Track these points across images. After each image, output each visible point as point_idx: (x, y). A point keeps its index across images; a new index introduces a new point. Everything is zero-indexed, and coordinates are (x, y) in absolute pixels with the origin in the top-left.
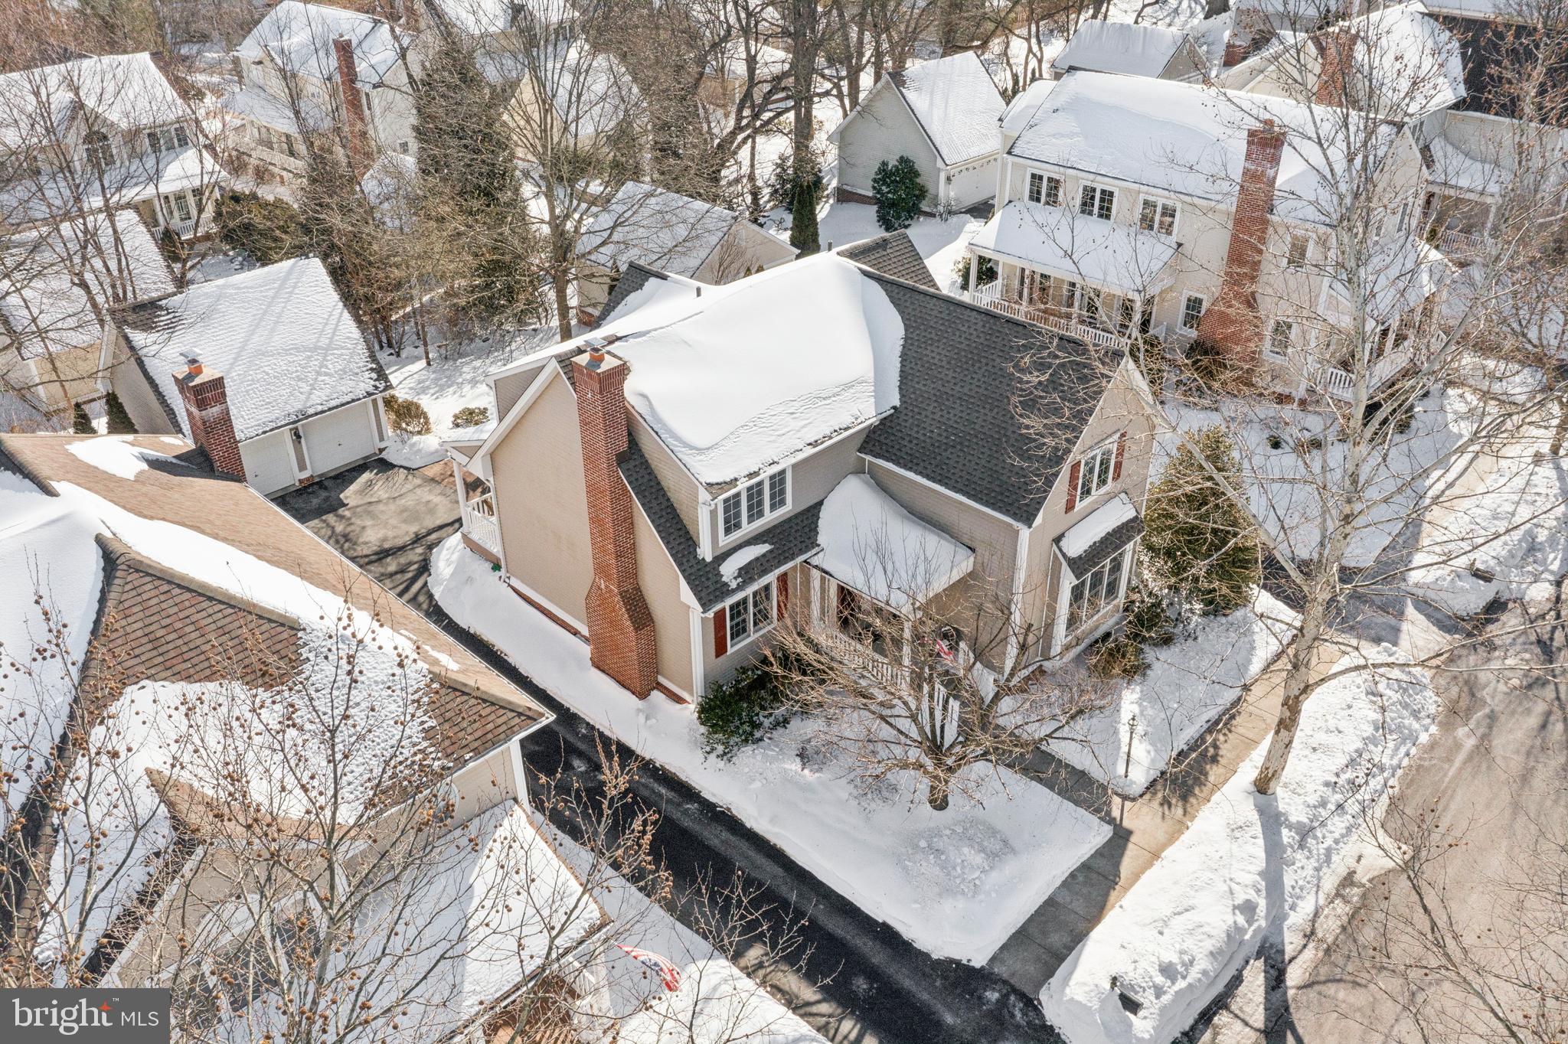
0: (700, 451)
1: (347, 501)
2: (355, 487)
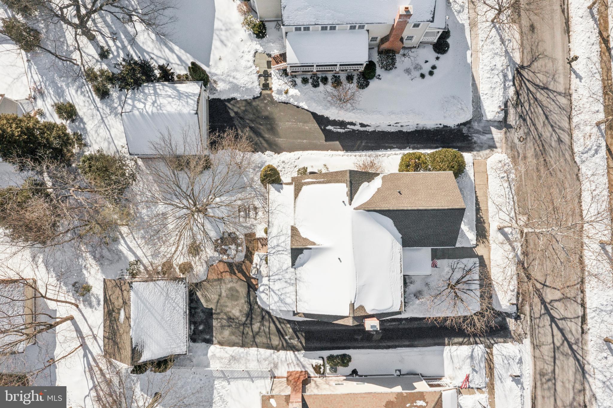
0: (392, 306)
1: (210, 307)
2: (203, 301)
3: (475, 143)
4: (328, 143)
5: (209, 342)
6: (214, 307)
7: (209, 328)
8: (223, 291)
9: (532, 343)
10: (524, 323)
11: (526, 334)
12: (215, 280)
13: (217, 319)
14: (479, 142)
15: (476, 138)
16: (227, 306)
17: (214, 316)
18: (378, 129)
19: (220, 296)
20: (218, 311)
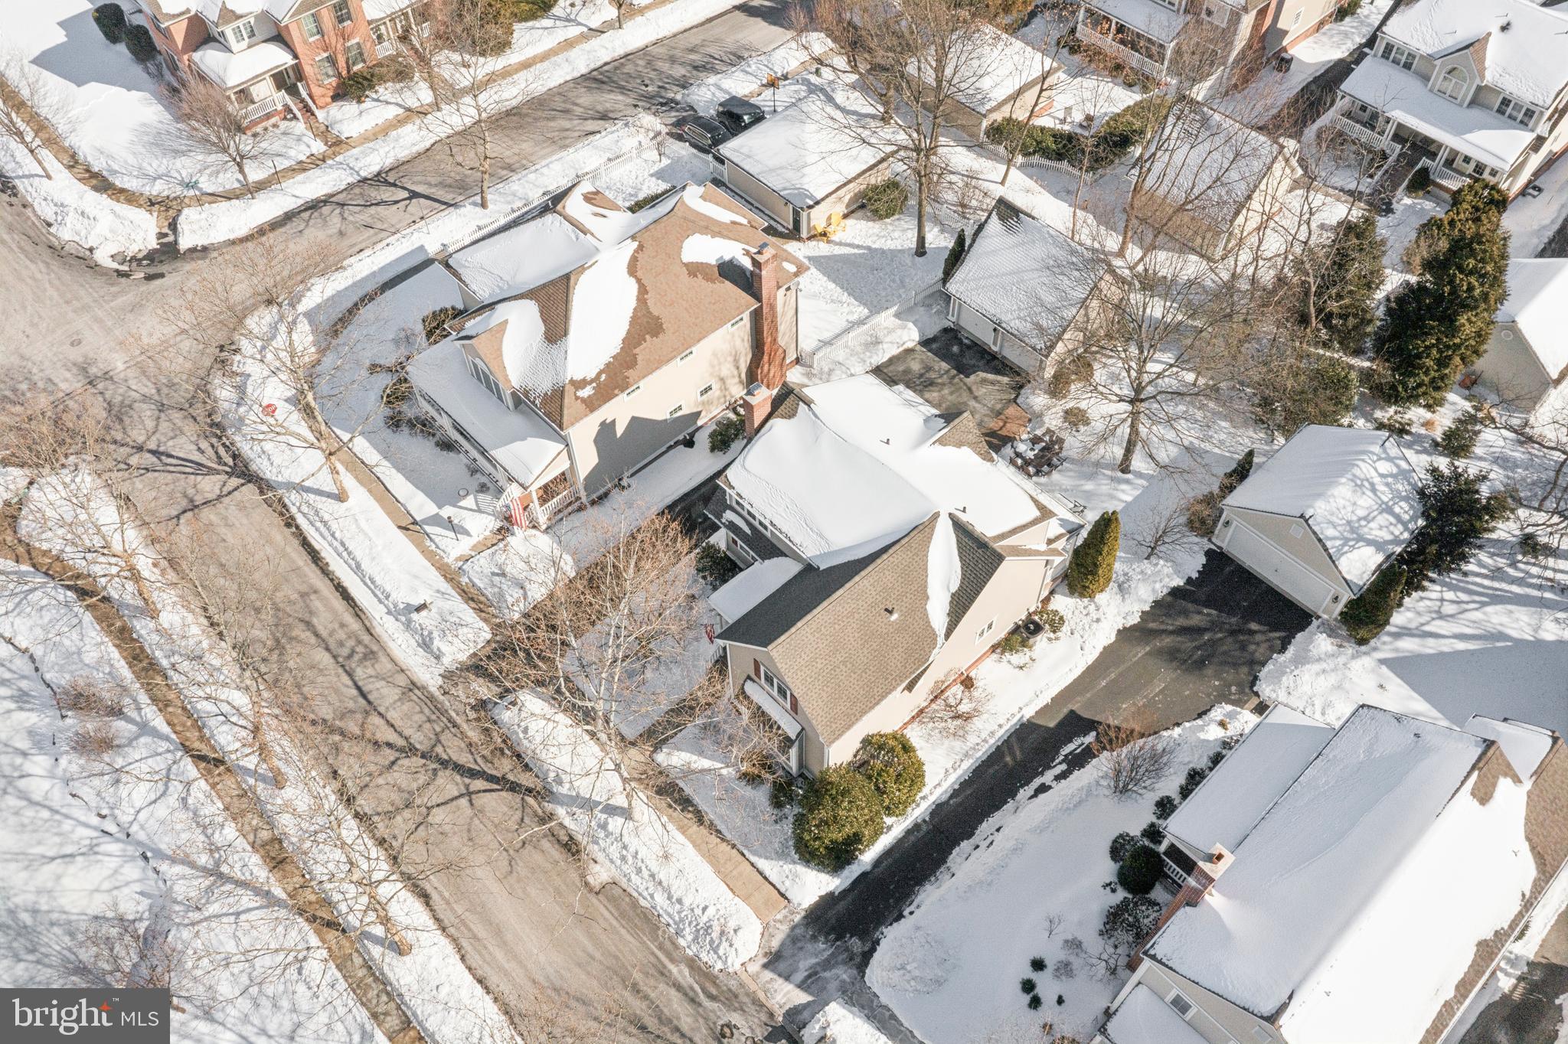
0: (743, 466)
1: (972, 377)
2: (991, 377)
3: (814, 938)
4: (1065, 711)
5: (926, 343)
6: (967, 380)
7: (944, 355)
8: (977, 405)
9: (422, 688)
10: (461, 707)
11: (445, 693)
12: (1003, 409)
13: (947, 372)
14: (809, 946)
15: (822, 949)
16: (952, 393)
17: (954, 372)
18: (1010, 805)
19: (975, 398)
20: (956, 380)
